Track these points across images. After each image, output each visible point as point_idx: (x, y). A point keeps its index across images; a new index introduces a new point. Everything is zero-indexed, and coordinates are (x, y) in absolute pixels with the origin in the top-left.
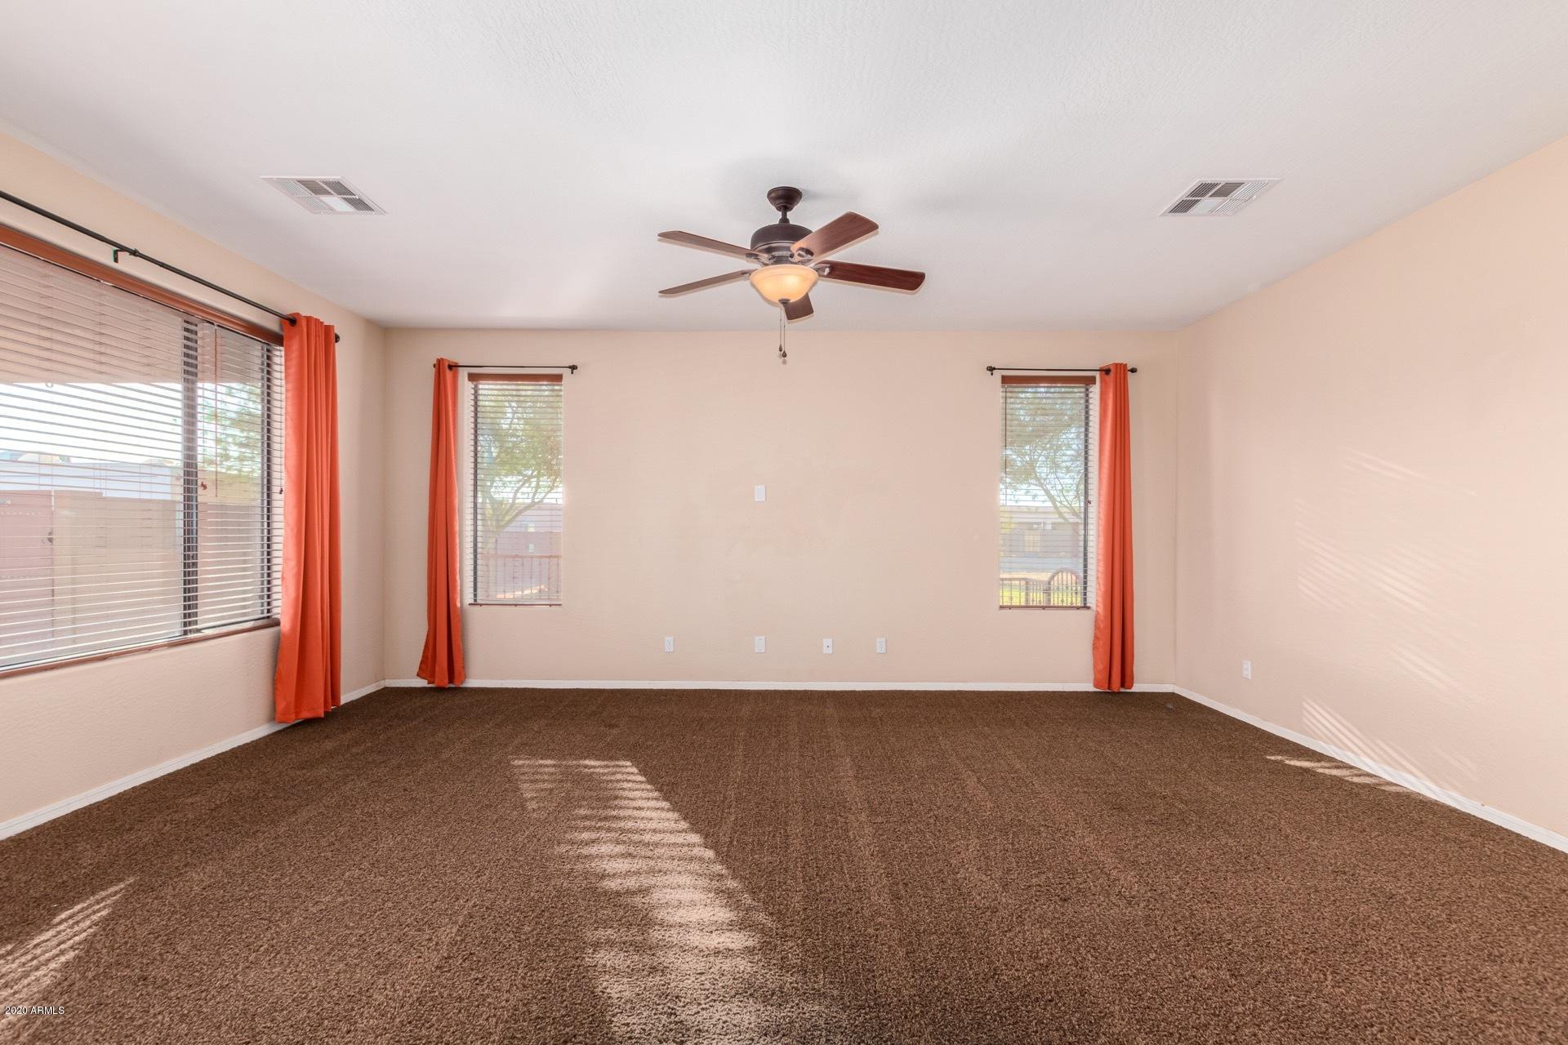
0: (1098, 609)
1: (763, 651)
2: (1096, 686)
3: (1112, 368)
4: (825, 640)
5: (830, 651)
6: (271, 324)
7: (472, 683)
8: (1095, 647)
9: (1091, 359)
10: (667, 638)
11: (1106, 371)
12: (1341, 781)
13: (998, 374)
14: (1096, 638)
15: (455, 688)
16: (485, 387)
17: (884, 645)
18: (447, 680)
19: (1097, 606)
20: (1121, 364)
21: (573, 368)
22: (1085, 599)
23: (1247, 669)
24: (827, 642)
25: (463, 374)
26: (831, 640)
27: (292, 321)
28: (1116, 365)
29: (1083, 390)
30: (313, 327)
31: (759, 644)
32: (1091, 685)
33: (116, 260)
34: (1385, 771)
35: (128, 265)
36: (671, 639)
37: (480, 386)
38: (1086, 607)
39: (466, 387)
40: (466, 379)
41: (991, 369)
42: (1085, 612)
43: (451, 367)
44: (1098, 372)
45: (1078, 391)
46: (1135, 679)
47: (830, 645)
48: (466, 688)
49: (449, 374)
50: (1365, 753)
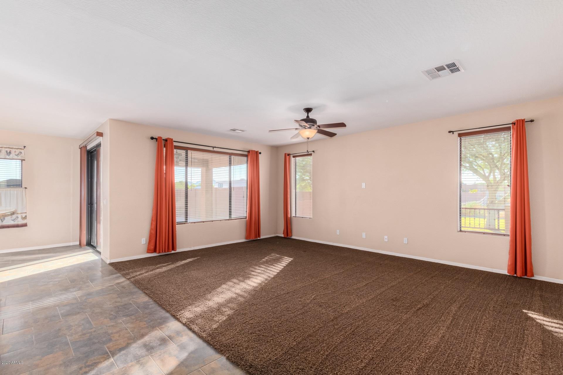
1: (365, 238)
2: (508, 273)
3: (518, 122)
4: (385, 236)
5: (387, 240)
6: (246, 153)
7: (293, 237)
9: (508, 118)
10: (337, 230)
11: (514, 124)
13: (456, 134)
15: (288, 238)
16: (297, 158)
17: (407, 240)
20: (520, 120)
21: (313, 151)
24: (386, 237)
25: (292, 156)
26: (387, 236)
27: (249, 152)
30: (253, 152)
31: (364, 235)
32: (506, 271)
33: (213, 149)
35: (215, 149)
37: (297, 159)
39: (293, 159)
40: (292, 157)
43: (288, 155)
44: (511, 125)
46: (534, 273)
47: (387, 238)
48: (292, 239)
49: (287, 157)
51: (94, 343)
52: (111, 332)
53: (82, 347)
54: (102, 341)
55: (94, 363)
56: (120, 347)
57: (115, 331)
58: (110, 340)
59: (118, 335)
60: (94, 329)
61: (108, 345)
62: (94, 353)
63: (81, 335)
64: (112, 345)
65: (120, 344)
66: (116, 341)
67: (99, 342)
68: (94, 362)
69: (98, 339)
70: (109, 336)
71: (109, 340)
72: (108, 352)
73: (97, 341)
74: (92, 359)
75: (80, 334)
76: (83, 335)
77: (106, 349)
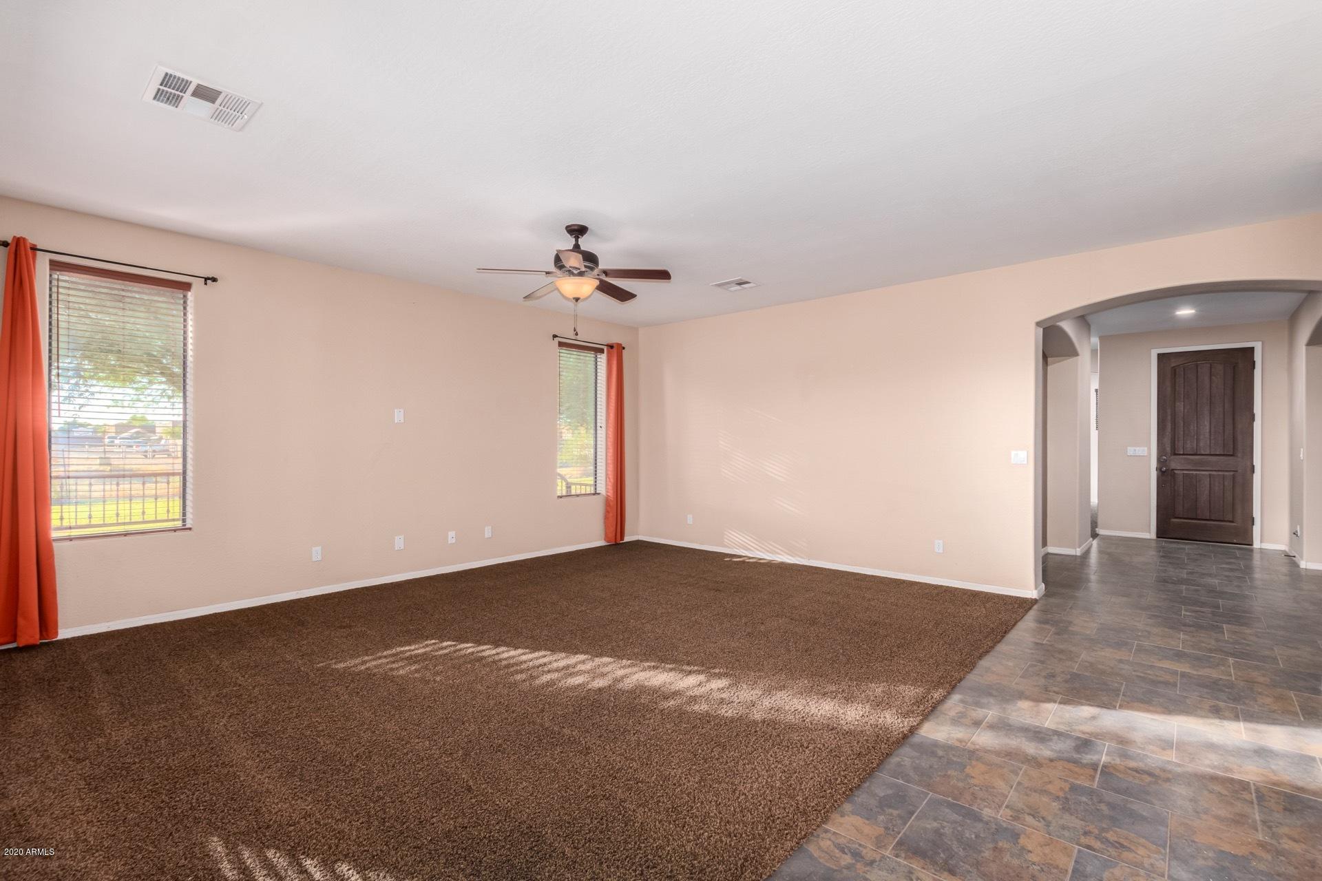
0: (609, 494)
1: (402, 548)
2: (608, 542)
3: (615, 345)
5: (453, 541)
7: (65, 633)
8: (606, 518)
9: (601, 338)
11: (611, 347)
12: (744, 562)
13: (557, 340)
14: (607, 512)
15: (47, 643)
17: (490, 531)
18: (38, 636)
19: (607, 492)
20: (621, 344)
22: (596, 489)
23: (690, 519)
24: (451, 534)
26: (454, 532)
28: (618, 344)
29: (593, 355)
31: (399, 542)
32: (605, 541)
34: (768, 556)
36: (319, 548)
38: (595, 494)
41: (555, 336)
42: (596, 496)
44: (606, 346)
45: (590, 356)
47: (454, 536)
48: (59, 640)
50: (758, 550)
51: (1112, 806)
52: (1054, 804)
53: (1144, 818)
54: (1092, 799)
55: (1139, 773)
56: (1071, 766)
57: (1045, 799)
58: (1074, 788)
59: (1050, 787)
60: (1083, 840)
61: (1087, 784)
62: (1127, 788)
63: (1129, 849)
64: (1082, 777)
65: (1065, 768)
66: (1066, 781)
67: (1100, 802)
68: (1137, 775)
69: (1098, 810)
70: (1069, 796)
71: (1076, 789)
72: (1101, 772)
73: (1103, 807)
74: (1137, 781)
75: (1126, 854)
76: (1122, 846)
77: (1097, 779)
